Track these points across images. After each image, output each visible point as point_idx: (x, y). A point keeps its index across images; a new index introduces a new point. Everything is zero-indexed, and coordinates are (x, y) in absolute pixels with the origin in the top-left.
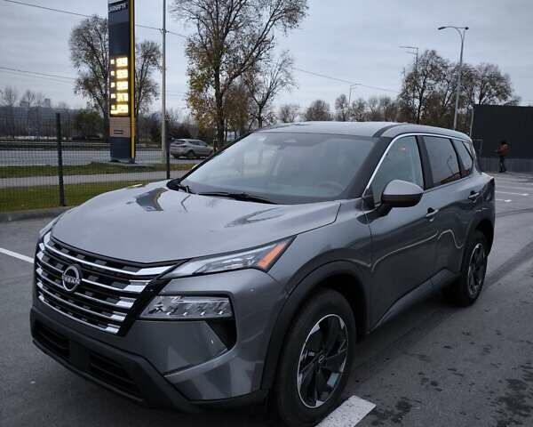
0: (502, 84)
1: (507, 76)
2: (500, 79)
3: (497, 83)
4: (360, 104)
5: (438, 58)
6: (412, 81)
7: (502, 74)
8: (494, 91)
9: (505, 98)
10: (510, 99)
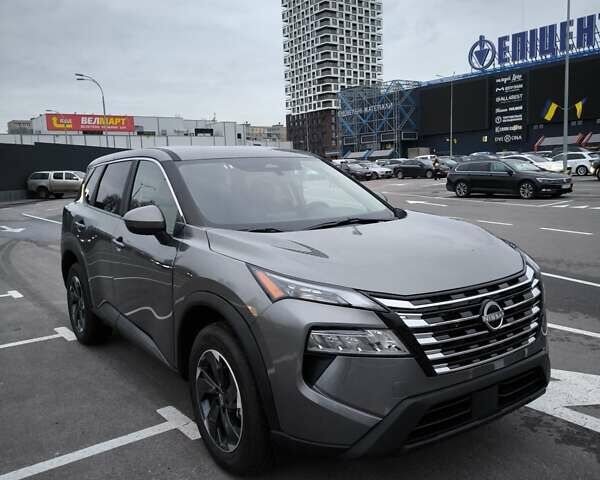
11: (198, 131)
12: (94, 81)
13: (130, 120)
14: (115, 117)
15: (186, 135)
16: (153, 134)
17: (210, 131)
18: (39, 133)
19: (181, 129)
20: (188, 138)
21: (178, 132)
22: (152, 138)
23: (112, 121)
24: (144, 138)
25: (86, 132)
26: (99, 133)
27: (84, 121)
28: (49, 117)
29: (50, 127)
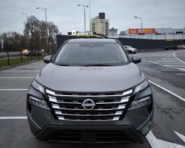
0: (56, 28)
1: (57, 26)
2: (55, 27)
3: (54, 28)
4: (5, 34)
5: (36, 18)
6: (28, 26)
7: (55, 25)
8: (53, 31)
9: (57, 33)
10: (58, 33)
11: (177, 33)
12: (140, 18)
13: (154, 30)
14: (149, 29)
15: (173, 34)
16: (161, 34)
17: (182, 33)
18: (126, 35)
19: (171, 32)
20: (173, 35)
21: (170, 33)
22: (160, 35)
23: (148, 30)
24: (158, 35)
25: (140, 34)
26: (143, 34)
27: (139, 31)
28: (130, 30)
29: (130, 33)
